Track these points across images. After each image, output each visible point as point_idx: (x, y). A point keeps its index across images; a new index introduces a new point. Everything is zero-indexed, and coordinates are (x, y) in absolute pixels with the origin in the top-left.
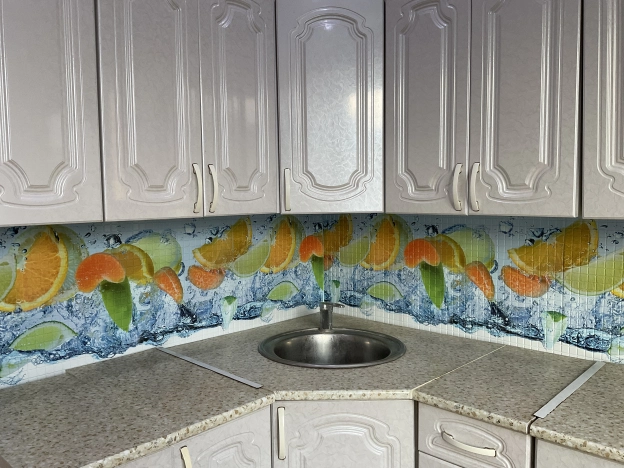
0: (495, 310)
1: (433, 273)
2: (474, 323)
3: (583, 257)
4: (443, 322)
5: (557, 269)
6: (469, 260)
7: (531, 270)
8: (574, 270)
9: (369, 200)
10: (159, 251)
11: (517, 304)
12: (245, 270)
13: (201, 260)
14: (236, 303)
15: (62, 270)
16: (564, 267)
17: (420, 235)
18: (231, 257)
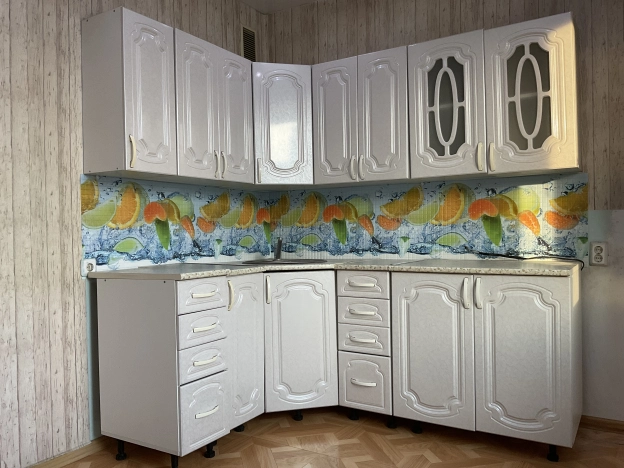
0: (375, 240)
1: (340, 224)
2: (363, 250)
3: (416, 206)
4: (346, 252)
5: (405, 214)
6: (360, 214)
7: (392, 216)
8: (412, 213)
9: (304, 177)
10: (182, 204)
11: (385, 236)
12: (229, 224)
13: (203, 214)
14: (222, 244)
15: (137, 208)
16: (407, 212)
17: (331, 203)
18: (219, 215)
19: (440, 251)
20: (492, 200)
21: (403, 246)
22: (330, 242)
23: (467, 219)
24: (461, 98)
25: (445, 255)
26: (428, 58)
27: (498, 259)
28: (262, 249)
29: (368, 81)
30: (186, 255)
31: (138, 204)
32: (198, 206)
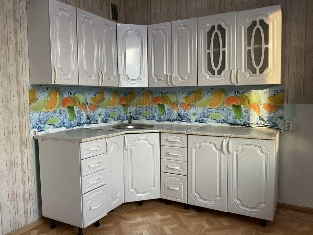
0: (179, 115)
1: (161, 107)
2: (173, 120)
3: (200, 99)
5: (194, 102)
6: (171, 102)
7: (188, 103)
8: (198, 102)
9: (144, 84)
10: (81, 98)
11: (184, 113)
12: (105, 107)
13: (92, 102)
14: (102, 117)
15: (58, 101)
16: (195, 101)
17: (157, 96)
18: (100, 102)
19: (211, 121)
20: (237, 97)
21: (193, 118)
22: (156, 115)
23: (225, 106)
24: (224, 46)
25: (214, 123)
26: (208, 25)
27: (240, 126)
28: (122, 118)
29: (176, 35)
30: (83, 124)
31: (58, 99)
32: (89, 98)
